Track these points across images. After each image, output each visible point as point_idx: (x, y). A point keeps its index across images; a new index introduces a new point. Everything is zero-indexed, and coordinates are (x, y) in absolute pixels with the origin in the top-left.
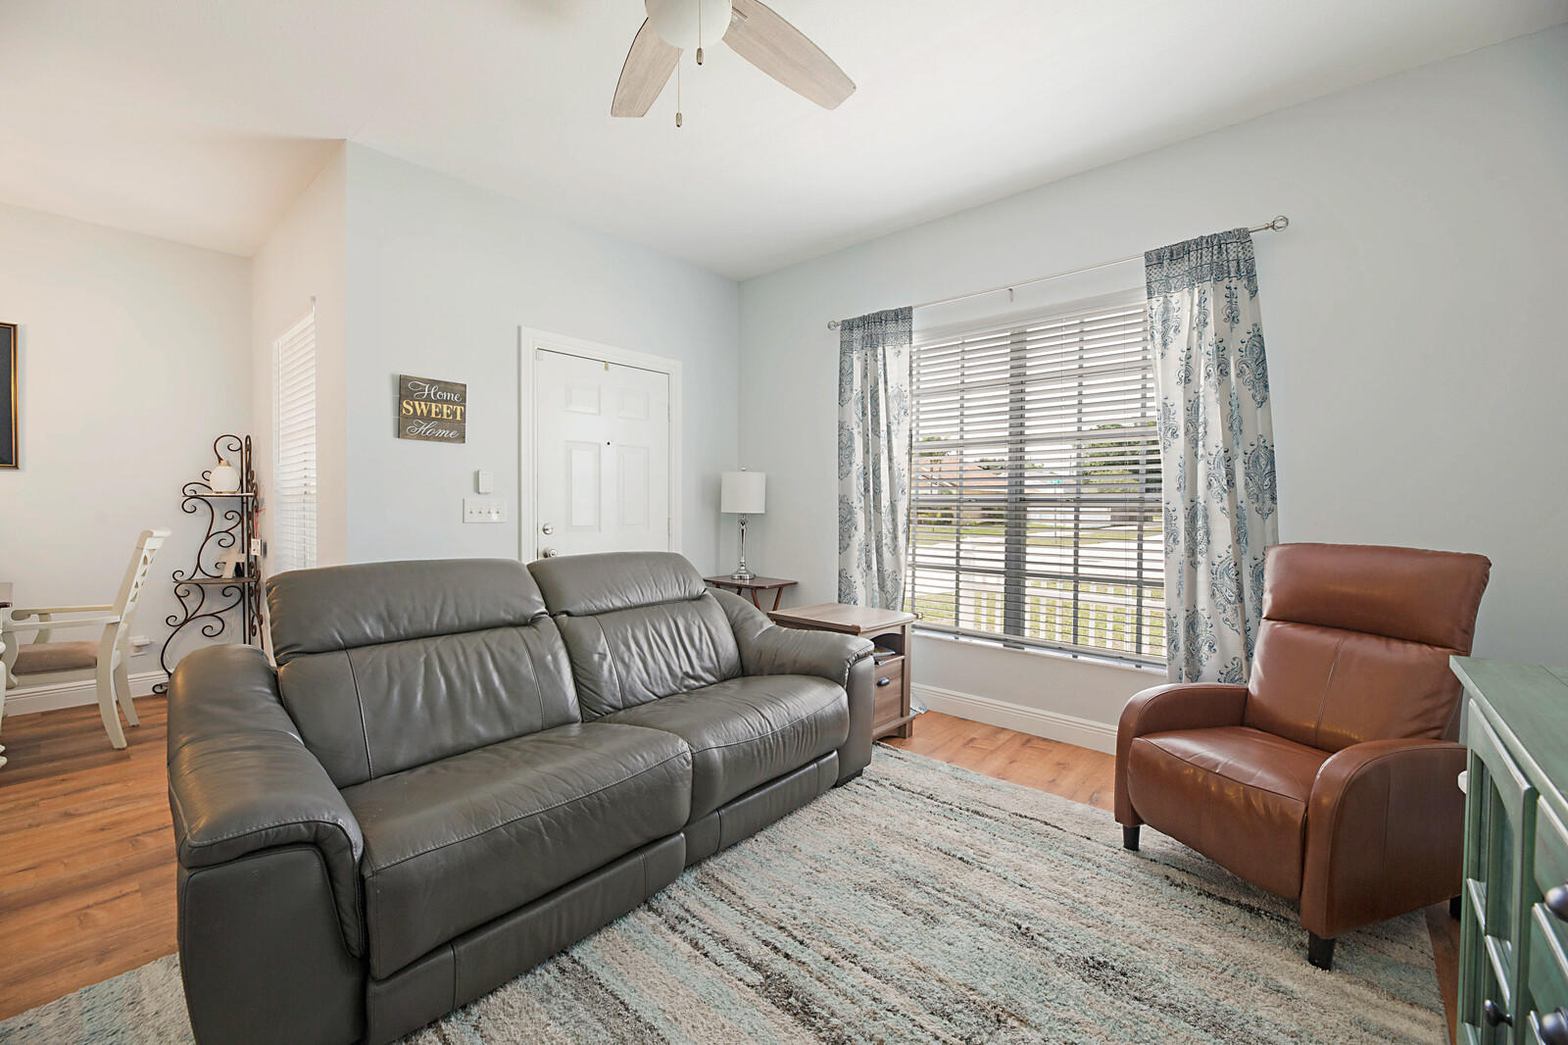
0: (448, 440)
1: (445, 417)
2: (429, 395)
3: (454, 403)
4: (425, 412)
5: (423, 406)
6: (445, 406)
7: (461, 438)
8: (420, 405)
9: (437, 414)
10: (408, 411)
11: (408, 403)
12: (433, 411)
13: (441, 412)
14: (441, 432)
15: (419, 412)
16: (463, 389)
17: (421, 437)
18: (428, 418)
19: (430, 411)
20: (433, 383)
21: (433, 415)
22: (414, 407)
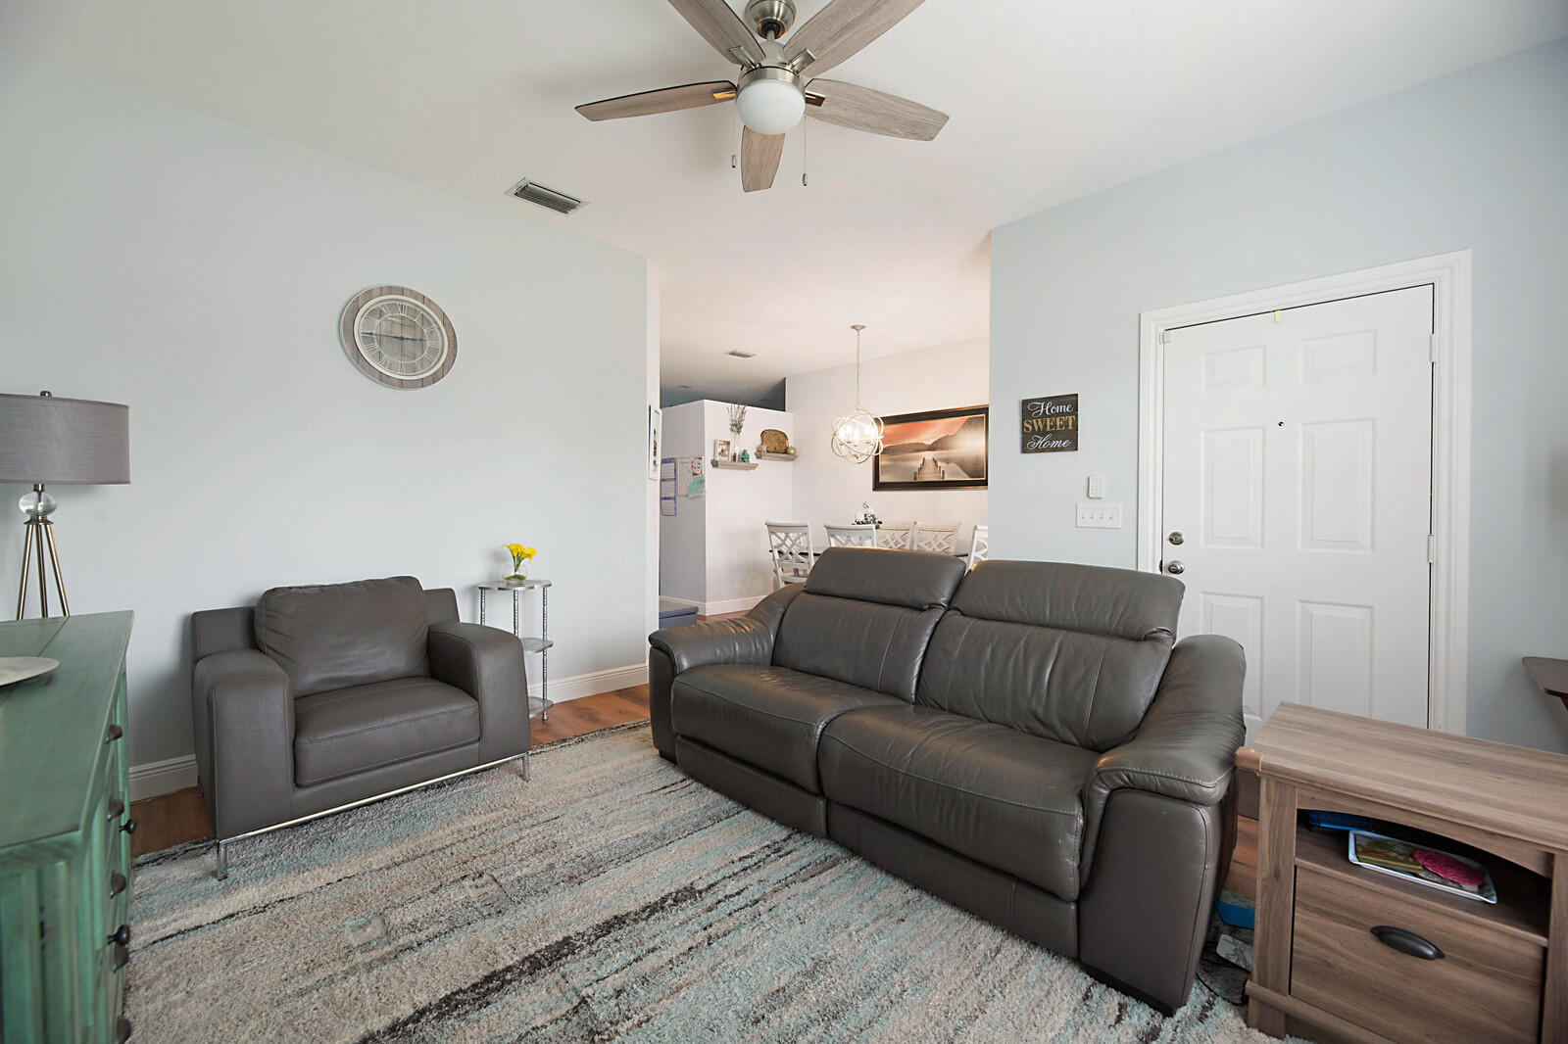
0: (1062, 449)
1: (1058, 428)
2: (1044, 411)
3: (1067, 414)
4: (1041, 427)
5: (1040, 423)
6: (1058, 419)
7: (1074, 447)
8: (1037, 422)
9: (1051, 427)
10: (1028, 429)
11: (1028, 423)
12: (1048, 426)
13: (1055, 425)
14: (1055, 443)
15: (1036, 428)
16: (1074, 398)
17: (1037, 450)
18: (1044, 433)
19: (1045, 426)
20: (1046, 400)
21: (1048, 429)
22: (1033, 425)
